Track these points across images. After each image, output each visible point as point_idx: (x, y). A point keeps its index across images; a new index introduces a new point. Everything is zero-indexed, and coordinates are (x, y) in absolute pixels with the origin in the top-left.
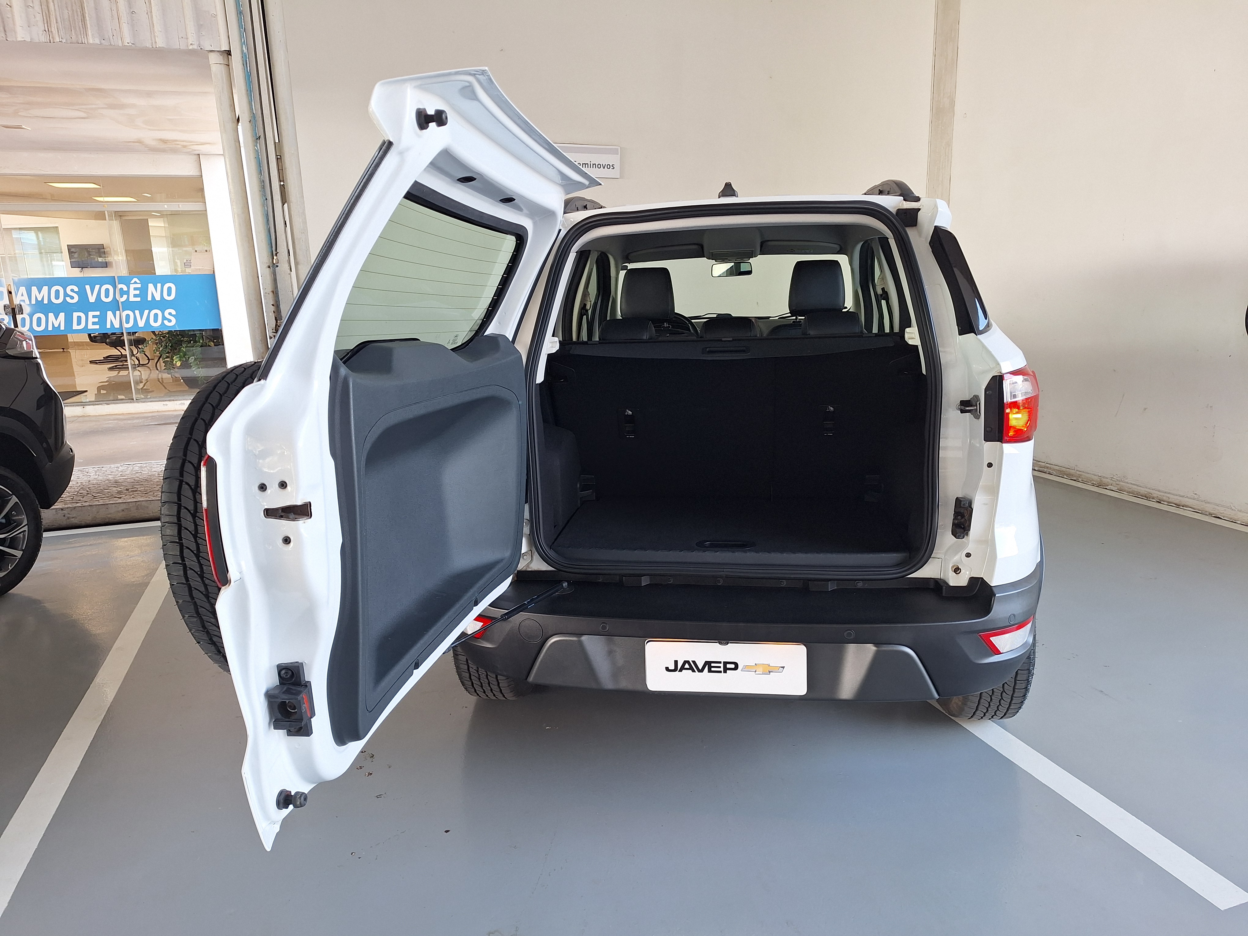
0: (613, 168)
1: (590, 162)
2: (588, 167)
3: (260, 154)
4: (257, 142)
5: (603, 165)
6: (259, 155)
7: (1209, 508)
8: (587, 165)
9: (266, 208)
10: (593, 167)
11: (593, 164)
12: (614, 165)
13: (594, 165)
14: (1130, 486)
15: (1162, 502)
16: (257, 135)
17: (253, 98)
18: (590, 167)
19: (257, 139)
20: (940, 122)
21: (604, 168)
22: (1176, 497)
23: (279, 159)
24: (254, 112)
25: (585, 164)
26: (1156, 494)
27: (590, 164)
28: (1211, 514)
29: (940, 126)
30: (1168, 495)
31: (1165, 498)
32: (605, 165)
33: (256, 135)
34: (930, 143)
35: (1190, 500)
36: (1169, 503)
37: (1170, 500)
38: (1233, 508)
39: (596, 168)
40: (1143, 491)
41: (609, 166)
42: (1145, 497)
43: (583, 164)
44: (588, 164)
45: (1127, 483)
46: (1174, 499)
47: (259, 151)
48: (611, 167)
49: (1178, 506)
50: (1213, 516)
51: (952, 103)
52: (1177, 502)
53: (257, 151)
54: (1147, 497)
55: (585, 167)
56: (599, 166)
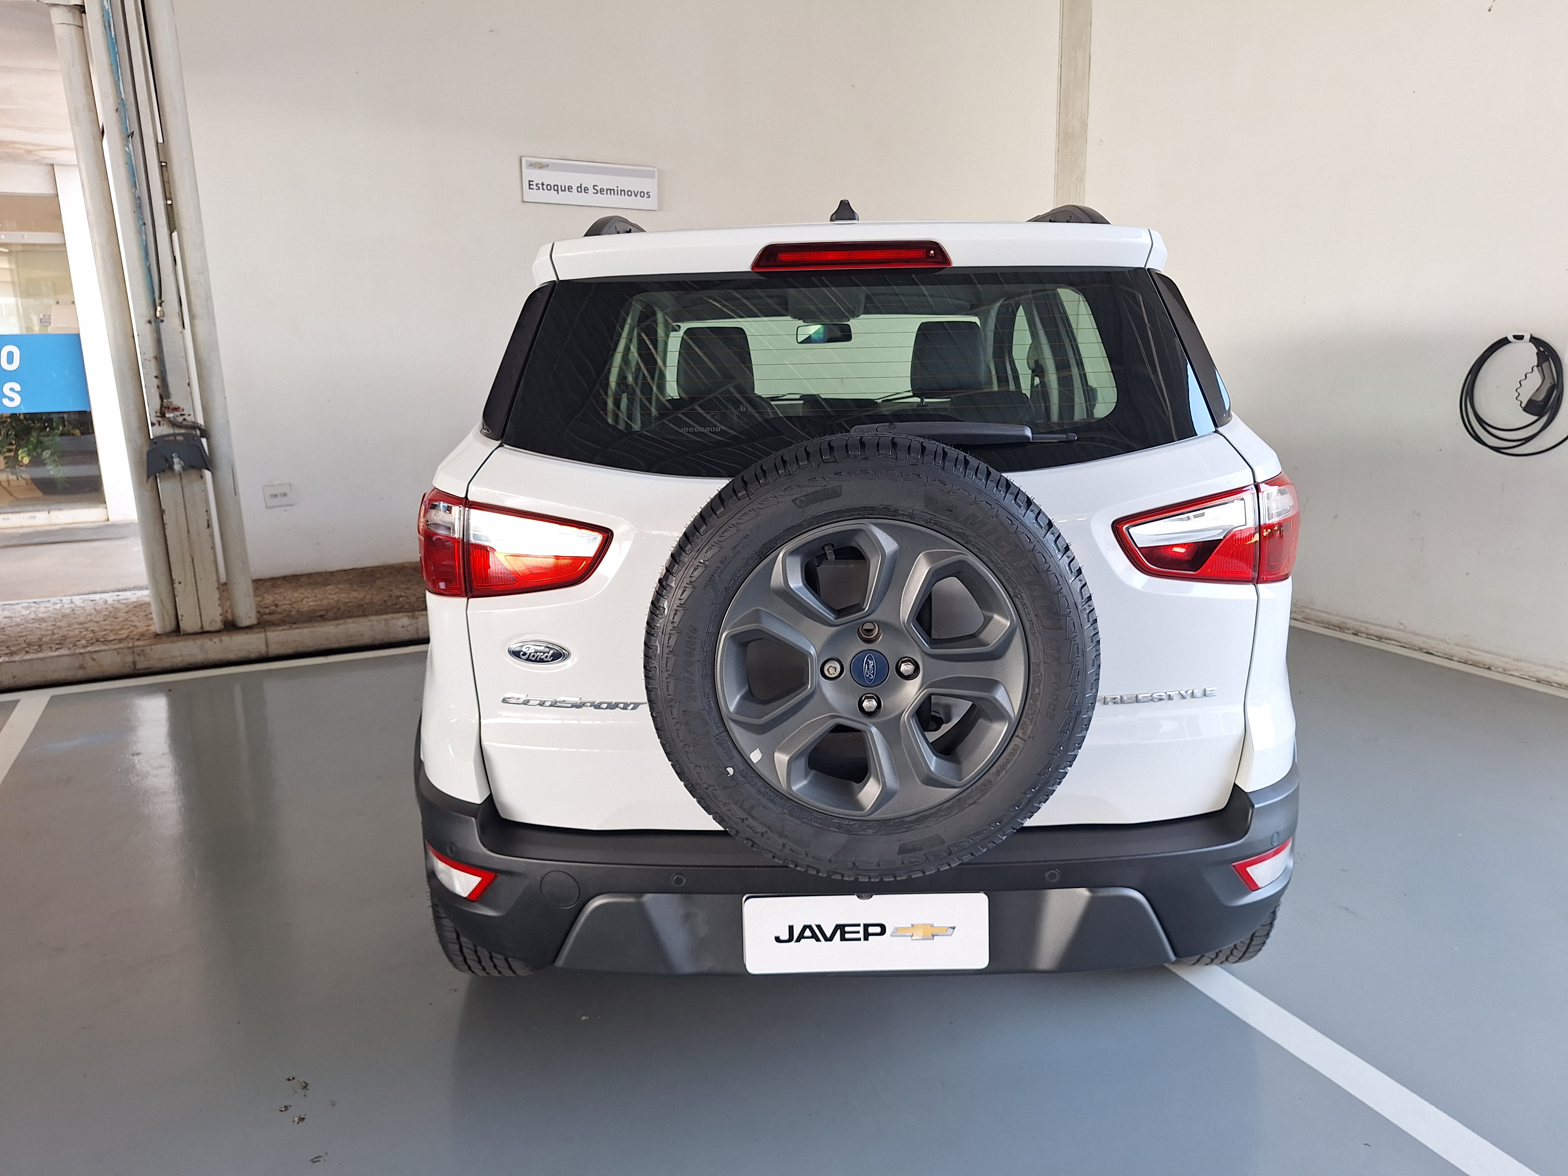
0: (648, 196)
1: (617, 187)
2: (614, 194)
3: (133, 158)
4: (128, 141)
5: (634, 191)
6: (131, 160)
7: (1418, 641)
8: (612, 192)
9: (144, 236)
10: (621, 195)
11: (621, 191)
12: (649, 192)
13: (623, 192)
14: (1319, 614)
15: (1360, 634)
16: (129, 131)
17: (120, 76)
18: (618, 194)
19: (129, 136)
20: (1069, 150)
21: (636, 196)
22: (1376, 628)
23: (164, 167)
24: (123, 97)
25: (610, 190)
26: (1351, 624)
27: (617, 190)
28: (1421, 649)
29: (1069, 156)
30: (1367, 625)
31: (1362, 629)
32: (638, 192)
33: (127, 130)
34: (1057, 176)
35: (1394, 632)
36: (1369, 636)
37: (1370, 632)
38: (1448, 641)
39: (625, 195)
40: (1335, 619)
41: (642, 194)
42: (1338, 627)
43: (607, 190)
44: (614, 190)
45: (1315, 610)
46: (1374, 630)
47: (132, 154)
48: (646, 195)
49: (1380, 638)
50: (1424, 650)
51: (1084, 126)
52: (1379, 634)
53: (129, 154)
54: (1341, 628)
55: (611, 194)
56: (629, 193)
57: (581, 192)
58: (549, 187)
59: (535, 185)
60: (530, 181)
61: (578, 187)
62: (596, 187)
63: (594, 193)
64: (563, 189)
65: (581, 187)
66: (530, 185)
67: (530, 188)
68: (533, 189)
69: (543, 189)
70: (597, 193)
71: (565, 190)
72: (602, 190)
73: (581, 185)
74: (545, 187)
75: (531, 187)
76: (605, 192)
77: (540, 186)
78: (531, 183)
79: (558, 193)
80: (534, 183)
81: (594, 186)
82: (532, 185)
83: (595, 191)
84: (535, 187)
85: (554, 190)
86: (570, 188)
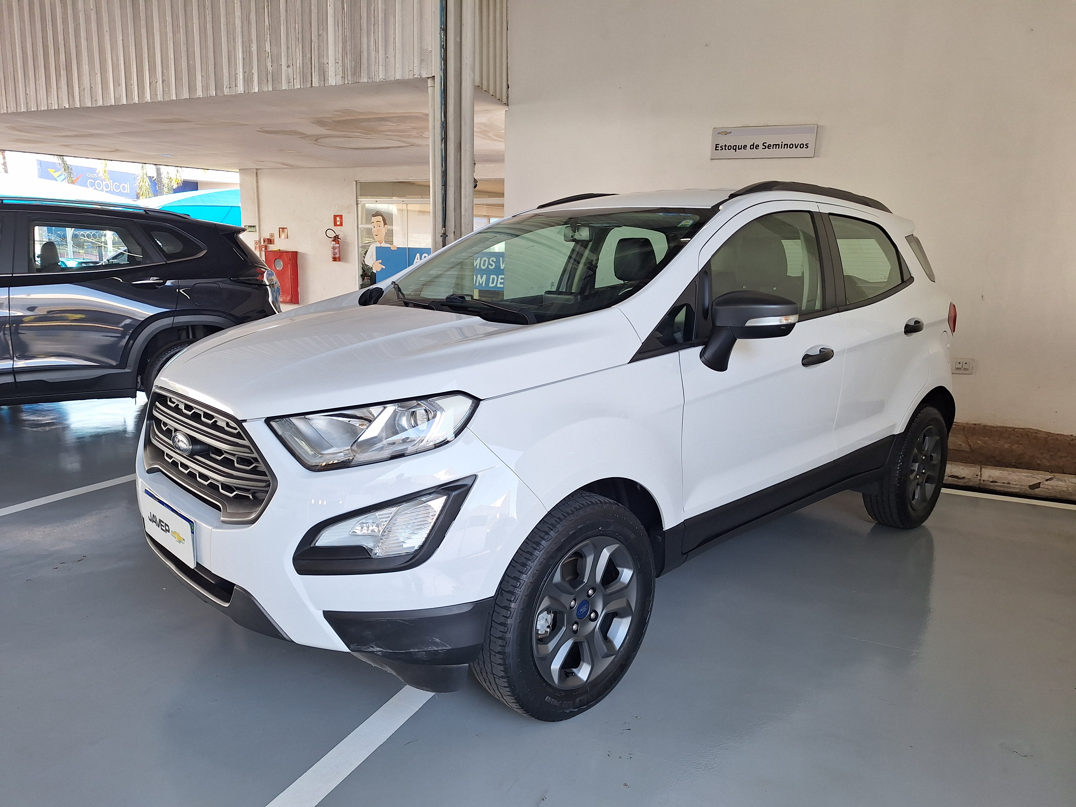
0: (806, 147)
1: (782, 142)
2: (779, 148)
5: (795, 144)
8: (777, 146)
10: (784, 148)
11: (785, 145)
12: (808, 144)
13: (786, 146)
18: (781, 148)
21: (796, 147)
25: (776, 145)
27: (782, 145)
32: (798, 144)
39: (787, 148)
41: (802, 146)
43: (773, 145)
44: (779, 145)
48: (805, 146)
55: (776, 148)
56: (791, 146)
57: (753, 148)
58: (730, 148)
59: (720, 147)
60: (716, 145)
61: (751, 145)
62: (765, 144)
63: (763, 148)
64: (740, 148)
65: (753, 145)
66: (716, 147)
67: (716, 150)
68: (718, 150)
69: (725, 149)
70: (765, 148)
71: (741, 149)
72: (769, 146)
73: (754, 143)
74: (727, 148)
75: (717, 148)
76: (772, 147)
77: (724, 147)
78: (717, 146)
79: (736, 151)
80: (720, 146)
81: (764, 143)
82: (718, 147)
83: (764, 147)
84: (719, 148)
85: (733, 149)
86: (745, 147)
